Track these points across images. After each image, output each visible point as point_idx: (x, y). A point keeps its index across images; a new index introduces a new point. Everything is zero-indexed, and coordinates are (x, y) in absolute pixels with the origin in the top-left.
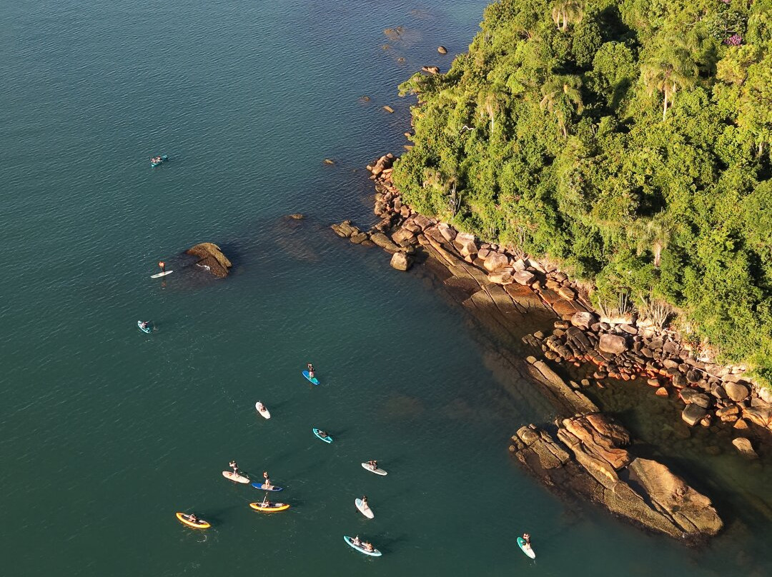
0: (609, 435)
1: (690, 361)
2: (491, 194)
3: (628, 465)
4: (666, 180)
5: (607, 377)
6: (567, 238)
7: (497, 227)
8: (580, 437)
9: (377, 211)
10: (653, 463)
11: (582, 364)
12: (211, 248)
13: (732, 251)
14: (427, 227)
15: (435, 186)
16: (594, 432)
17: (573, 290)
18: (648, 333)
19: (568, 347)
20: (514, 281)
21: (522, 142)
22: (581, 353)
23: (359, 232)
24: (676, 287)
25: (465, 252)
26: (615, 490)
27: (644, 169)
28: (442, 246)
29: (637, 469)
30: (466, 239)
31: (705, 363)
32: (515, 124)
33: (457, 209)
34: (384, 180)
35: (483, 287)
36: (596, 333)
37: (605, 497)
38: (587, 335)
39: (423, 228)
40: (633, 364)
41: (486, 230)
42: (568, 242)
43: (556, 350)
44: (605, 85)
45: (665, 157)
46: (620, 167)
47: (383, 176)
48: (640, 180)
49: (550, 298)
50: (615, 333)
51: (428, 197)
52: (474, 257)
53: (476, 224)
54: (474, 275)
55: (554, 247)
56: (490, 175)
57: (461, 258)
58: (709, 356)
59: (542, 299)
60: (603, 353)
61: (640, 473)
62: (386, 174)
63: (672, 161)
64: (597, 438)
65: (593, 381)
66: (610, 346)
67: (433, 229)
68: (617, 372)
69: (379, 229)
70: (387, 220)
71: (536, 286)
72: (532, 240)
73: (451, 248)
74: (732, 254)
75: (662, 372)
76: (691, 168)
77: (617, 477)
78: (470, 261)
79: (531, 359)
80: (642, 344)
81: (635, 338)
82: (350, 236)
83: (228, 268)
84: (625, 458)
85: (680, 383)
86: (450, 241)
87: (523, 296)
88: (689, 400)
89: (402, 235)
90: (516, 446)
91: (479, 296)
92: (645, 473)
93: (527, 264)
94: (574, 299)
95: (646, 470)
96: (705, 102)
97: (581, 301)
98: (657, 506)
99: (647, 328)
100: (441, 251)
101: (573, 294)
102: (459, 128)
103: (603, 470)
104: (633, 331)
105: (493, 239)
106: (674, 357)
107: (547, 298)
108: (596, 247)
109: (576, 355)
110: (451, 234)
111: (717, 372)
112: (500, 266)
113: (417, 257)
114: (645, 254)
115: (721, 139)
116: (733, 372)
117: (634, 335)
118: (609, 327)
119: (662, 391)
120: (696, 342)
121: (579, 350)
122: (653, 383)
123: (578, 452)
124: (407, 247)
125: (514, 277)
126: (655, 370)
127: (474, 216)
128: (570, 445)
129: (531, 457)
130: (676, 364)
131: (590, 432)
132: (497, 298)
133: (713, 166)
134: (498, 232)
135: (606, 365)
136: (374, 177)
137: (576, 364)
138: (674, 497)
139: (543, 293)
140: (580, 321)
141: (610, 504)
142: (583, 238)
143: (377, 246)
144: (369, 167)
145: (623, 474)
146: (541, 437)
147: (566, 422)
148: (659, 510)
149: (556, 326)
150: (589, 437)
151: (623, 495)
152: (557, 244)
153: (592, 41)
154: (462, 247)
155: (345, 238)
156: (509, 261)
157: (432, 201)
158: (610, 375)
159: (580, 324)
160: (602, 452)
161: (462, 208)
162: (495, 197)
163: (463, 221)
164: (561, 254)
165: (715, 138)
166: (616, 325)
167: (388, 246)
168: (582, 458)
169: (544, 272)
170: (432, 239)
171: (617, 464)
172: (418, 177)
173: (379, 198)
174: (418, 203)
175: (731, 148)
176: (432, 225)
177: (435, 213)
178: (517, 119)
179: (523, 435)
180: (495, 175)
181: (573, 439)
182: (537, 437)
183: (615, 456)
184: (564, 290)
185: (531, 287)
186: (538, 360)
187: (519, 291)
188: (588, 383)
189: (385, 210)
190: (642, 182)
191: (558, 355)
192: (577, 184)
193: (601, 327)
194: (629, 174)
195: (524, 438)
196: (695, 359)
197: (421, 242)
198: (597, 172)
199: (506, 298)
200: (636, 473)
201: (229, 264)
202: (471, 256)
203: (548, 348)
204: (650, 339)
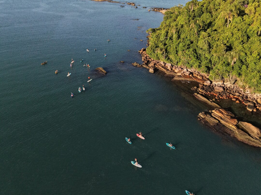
0: (228, 114)
1: (243, 93)
2: (176, 52)
3: (238, 124)
4: (233, 42)
5: (219, 98)
6: (200, 62)
7: (178, 61)
8: (220, 115)
9: (143, 60)
10: (246, 123)
11: (211, 95)
12: (101, 68)
13: (259, 59)
14: (157, 63)
15: (159, 52)
16: (223, 114)
17: (202, 76)
18: (228, 86)
19: (206, 90)
20: (185, 75)
21: (183, 39)
22: (210, 92)
23: (139, 65)
24: (239, 71)
25: (169, 68)
26: (238, 132)
27: (226, 39)
28: (162, 67)
29: (241, 125)
30: (169, 65)
31: (248, 94)
32: (180, 35)
33: (166, 57)
34: (143, 54)
35: (176, 76)
36: (213, 87)
37: (235, 135)
38: (210, 87)
39: (156, 63)
40: (226, 94)
41: (174, 62)
42: (200, 63)
43: (202, 91)
44: (204, 24)
45: (233, 35)
46: (219, 39)
47: (143, 53)
48: (225, 42)
49: (195, 79)
50: (218, 86)
51: (157, 55)
52: (172, 69)
53: (171, 61)
54: (172, 74)
55: (196, 64)
56: (175, 48)
57: (168, 70)
58: (249, 91)
59: (193, 79)
60: (216, 92)
61: (243, 126)
62: (144, 52)
63: (235, 36)
64: (225, 116)
65: (215, 99)
66: (219, 90)
67: (159, 63)
68: (222, 97)
69: (144, 64)
70: (146, 62)
71: (191, 75)
72: (189, 63)
73: (165, 67)
74: (259, 60)
75: (235, 96)
76: (241, 38)
77: (236, 128)
78: (171, 70)
79: (196, 94)
80: (227, 89)
81: (225, 87)
82: (137, 66)
83: (105, 73)
84: (237, 122)
85: (242, 99)
86: (164, 66)
87: (188, 78)
88: (247, 104)
89: (151, 65)
90: (200, 118)
91: (175, 78)
92: (244, 126)
93: (187, 70)
94: (202, 79)
95: (245, 125)
96: (242, 20)
97: (205, 79)
98: (253, 137)
99: (228, 84)
100: (162, 68)
101: (202, 77)
102: (164, 38)
103: (231, 126)
104: (223, 86)
105: (176, 64)
106: (238, 92)
107: (195, 78)
108: (210, 63)
109: (208, 93)
110: (164, 64)
111: (253, 96)
112: (179, 71)
113: (156, 70)
114: (227, 63)
115: (248, 30)
116: (258, 96)
117: (224, 87)
118: (216, 85)
119: (238, 101)
120: (244, 88)
121: (209, 91)
122: (234, 100)
123: (221, 120)
124: (153, 67)
125: (184, 73)
126: (233, 96)
127: (170, 59)
128: (217, 118)
129: (206, 122)
130: (239, 94)
131: (222, 114)
132: (180, 79)
133: (247, 37)
134: (178, 63)
135: (218, 95)
136: (141, 53)
137: (209, 95)
138: (258, 134)
139: (193, 77)
140: (207, 83)
141: (238, 136)
142: (206, 61)
143: (145, 68)
144: (139, 51)
145: (238, 126)
146: (207, 116)
147: (213, 111)
148: (255, 138)
149: (199, 85)
150: (222, 115)
151: (241, 133)
152: (197, 64)
153: (200, 13)
154: (168, 67)
155: (136, 66)
156: (182, 70)
157: (158, 56)
158: (220, 98)
159: (207, 84)
160: (229, 120)
161: (167, 57)
162: (177, 53)
163: (168, 60)
164: (198, 66)
165: (247, 29)
166: (218, 84)
167: (148, 68)
168: (222, 122)
169: (192, 72)
170: (159, 65)
171: (235, 124)
172: (154, 51)
173: (143, 57)
174: (154, 57)
175: (251, 32)
176: (158, 62)
177: (159, 59)
178: (181, 33)
179: (201, 115)
180: (176, 48)
181: (218, 116)
182: (206, 116)
183: (233, 121)
184: (199, 76)
185: (189, 76)
186: (198, 94)
187: (186, 77)
188: (215, 100)
189: (145, 60)
190: (226, 42)
191: (203, 93)
192: (207, 44)
193: (214, 85)
194: (222, 40)
195: (202, 116)
196: (244, 93)
197: (156, 66)
198: (212, 40)
199: (183, 79)
200: (241, 126)
201: (106, 72)
202: (171, 69)
203: (199, 91)
204: (229, 88)
